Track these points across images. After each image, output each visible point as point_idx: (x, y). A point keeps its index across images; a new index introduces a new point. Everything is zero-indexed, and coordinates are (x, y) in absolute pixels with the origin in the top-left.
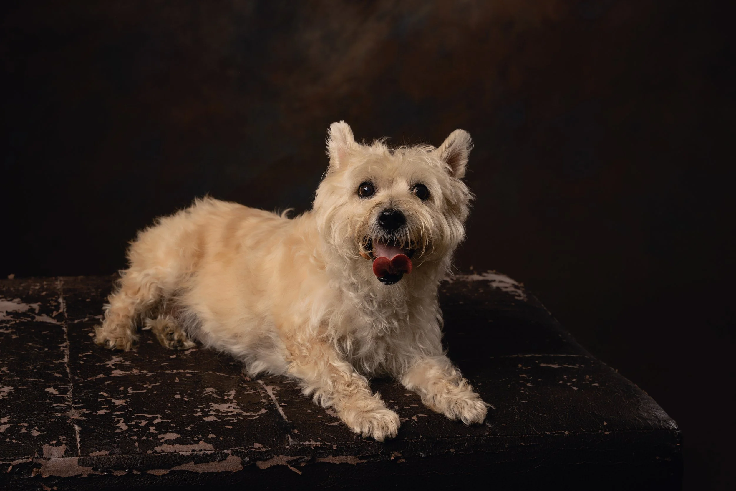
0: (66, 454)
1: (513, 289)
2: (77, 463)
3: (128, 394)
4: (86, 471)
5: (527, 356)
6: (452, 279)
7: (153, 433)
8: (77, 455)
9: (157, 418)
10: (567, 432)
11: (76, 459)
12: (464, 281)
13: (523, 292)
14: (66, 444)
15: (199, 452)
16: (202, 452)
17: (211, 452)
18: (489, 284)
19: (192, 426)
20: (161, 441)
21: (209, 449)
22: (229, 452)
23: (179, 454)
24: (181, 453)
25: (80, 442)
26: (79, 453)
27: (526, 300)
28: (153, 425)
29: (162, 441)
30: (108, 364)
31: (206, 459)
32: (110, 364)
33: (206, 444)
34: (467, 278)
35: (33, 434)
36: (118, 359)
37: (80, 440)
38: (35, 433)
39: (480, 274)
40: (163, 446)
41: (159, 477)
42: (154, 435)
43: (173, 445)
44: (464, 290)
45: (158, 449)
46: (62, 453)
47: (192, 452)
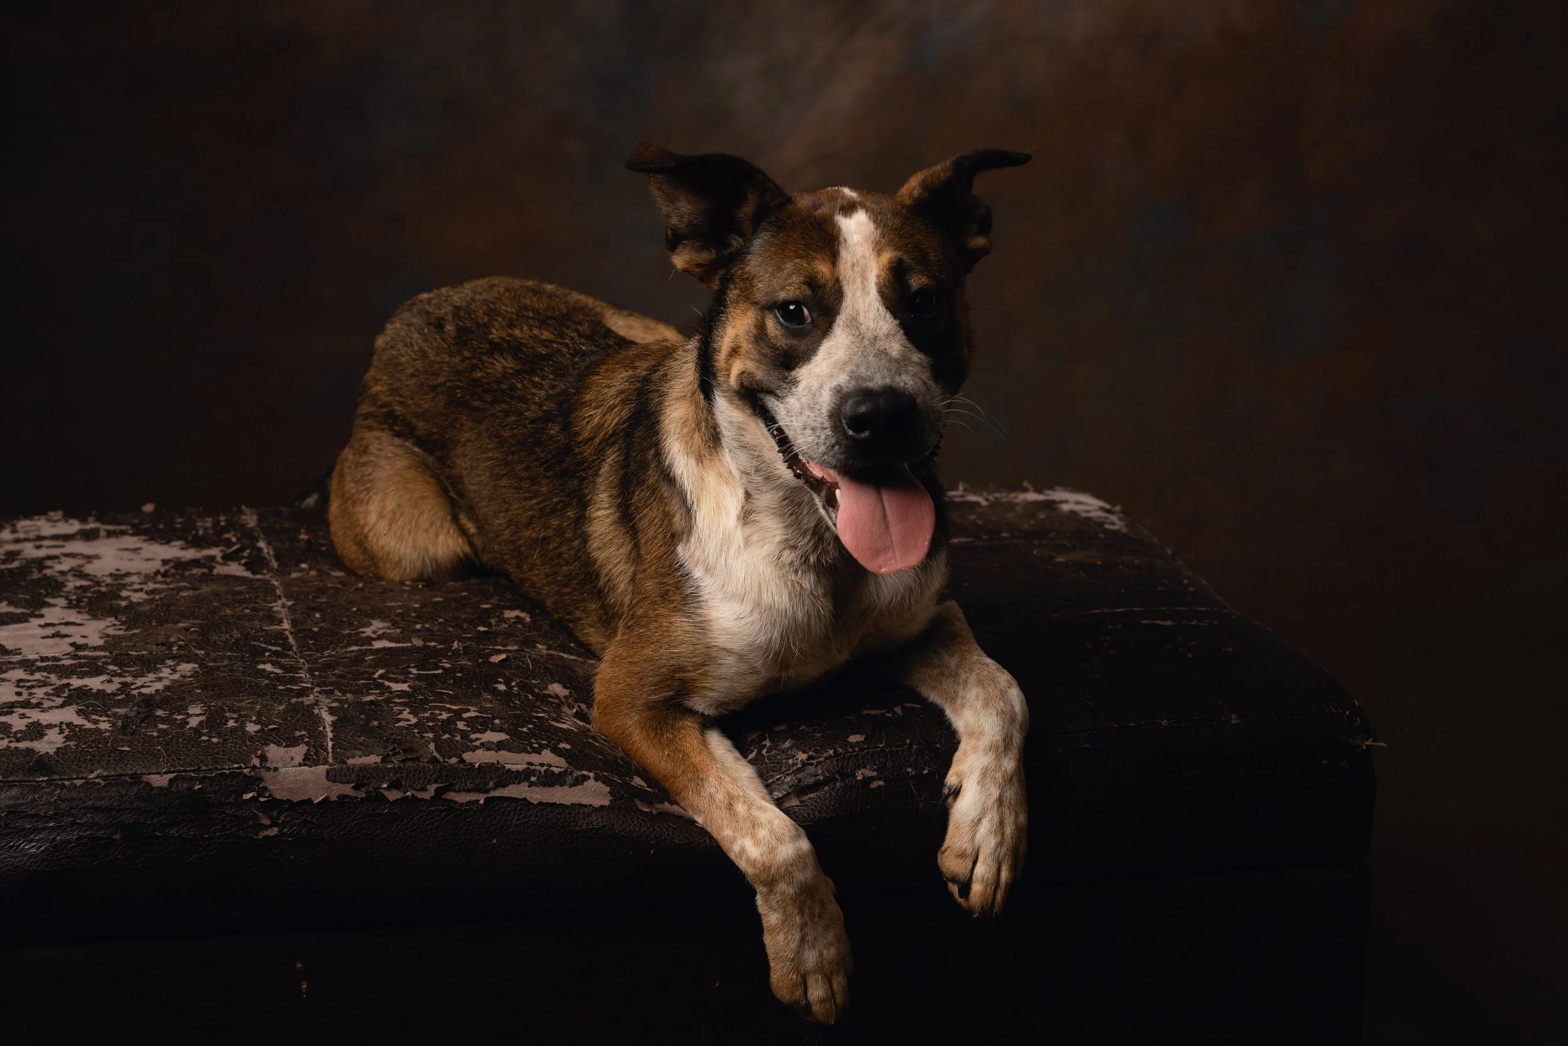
0: (308, 760)
1: (1101, 514)
2: (324, 776)
3: (411, 676)
4: (338, 790)
5: (1117, 610)
6: (987, 500)
7: (462, 730)
8: (326, 762)
9: (468, 711)
10: (1165, 721)
11: (322, 769)
12: (1010, 502)
13: (1121, 519)
14: (307, 744)
15: (539, 768)
16: (545, 768)
17: (559, 770)
18: (1055, 506)
19: (530, 726)
20: (474, 744)
21: (558, 764)
22: (592, 775)
23: (503, 767)
24: (508, 767)
25: (332, 740)
26: (330, 760)
27: (1124, 530)
28: (462, 719)
29: (477, 743)
30: (365, 632)
31: (550, 779)
32: (368, 631)
33: (553, 755)
34: (1016, 497)
35: (247, 729)
36: (381, 625)
37: (334, 736)
38: (252, 728)
39: (1039, 491)
40: (477, 752)
41: (462, 805)
42: (464, 735)
43: (497, 752)
44: (1010, 515)
45: (467, 756)
46: (299, 759)
47: (527, 766)
